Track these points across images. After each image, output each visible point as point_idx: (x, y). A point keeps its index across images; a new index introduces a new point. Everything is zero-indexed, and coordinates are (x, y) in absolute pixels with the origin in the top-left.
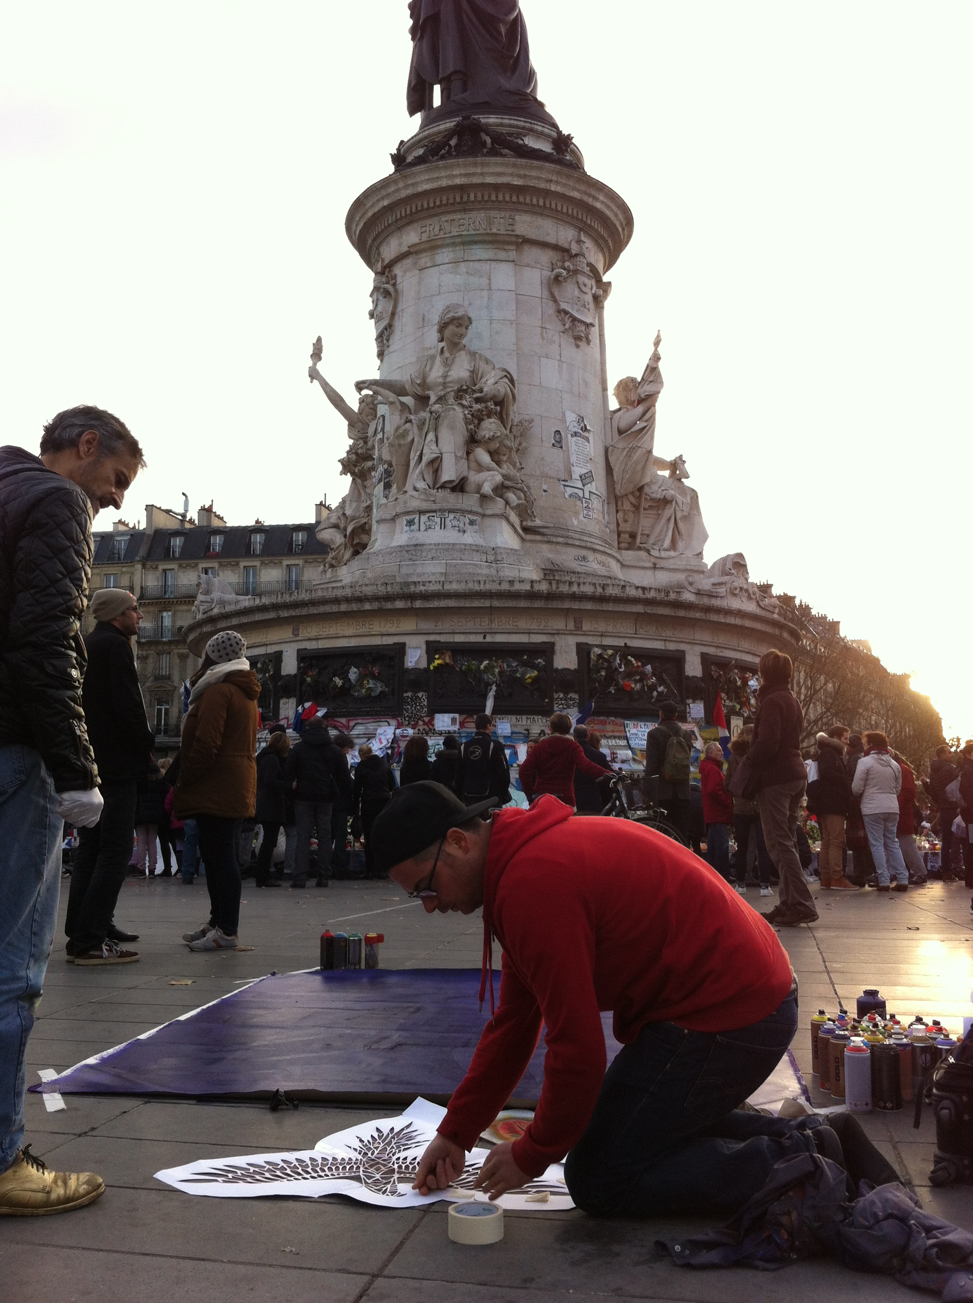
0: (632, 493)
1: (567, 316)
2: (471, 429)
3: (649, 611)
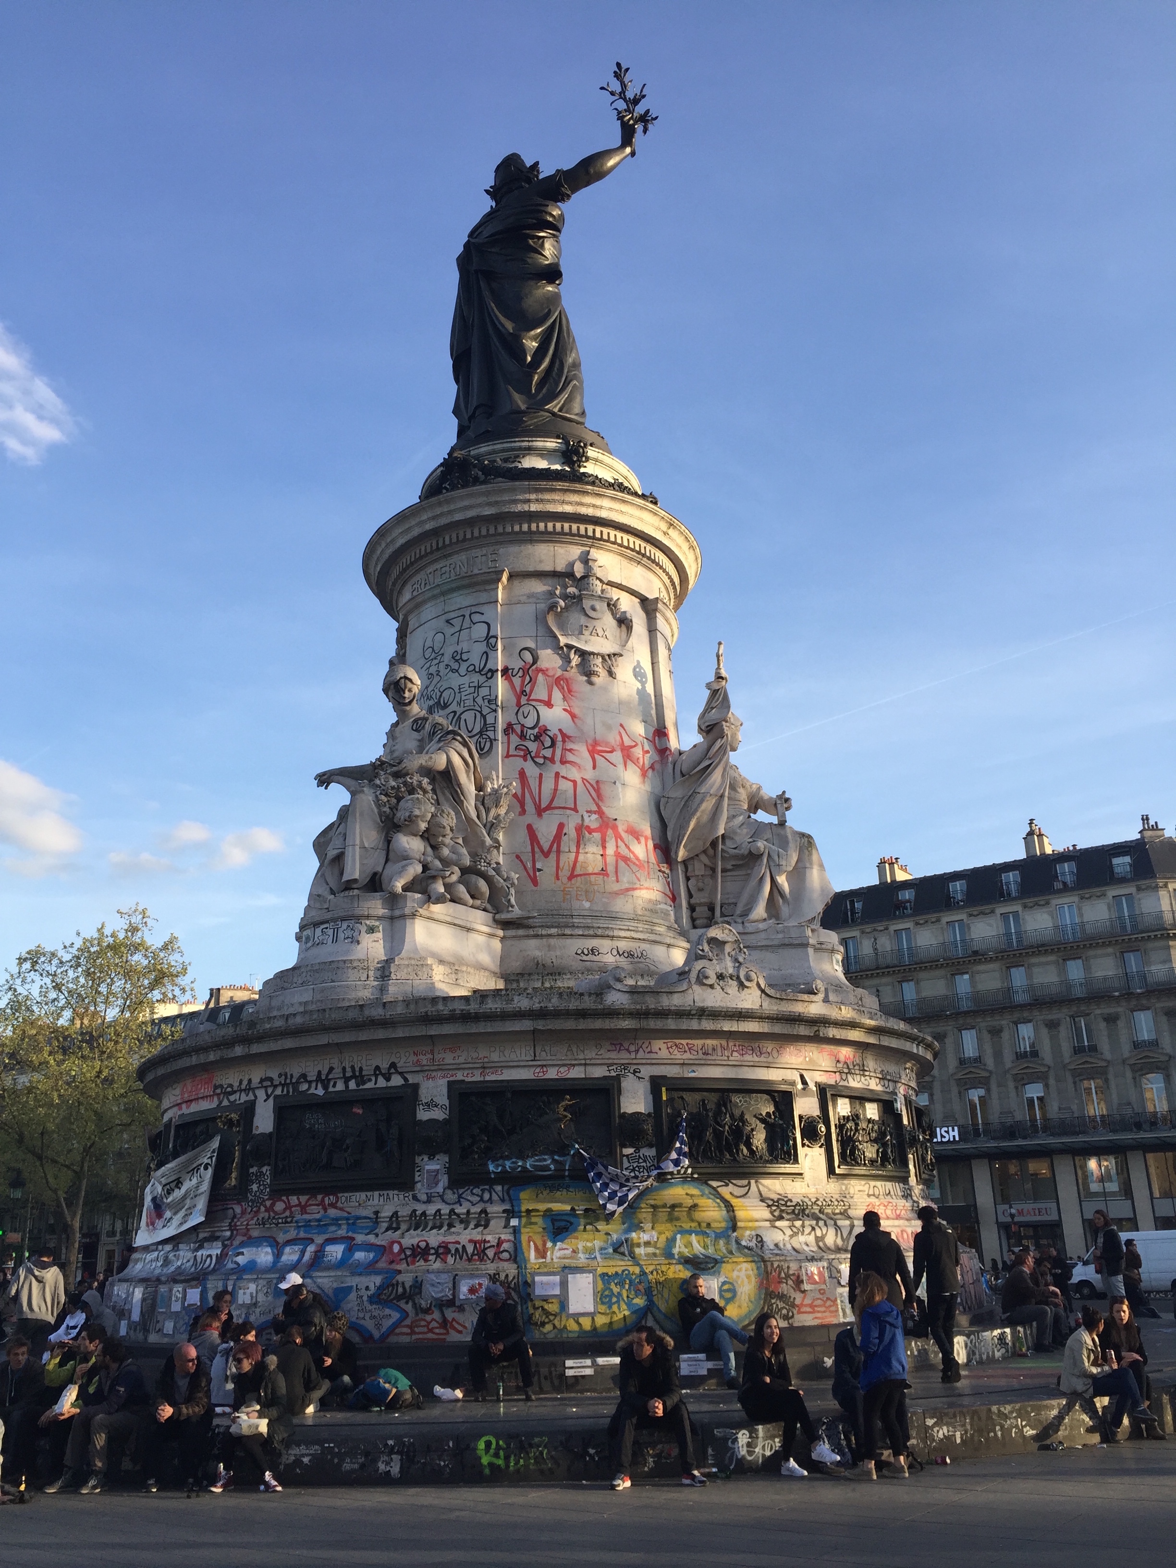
0: (705, 852)
1: (573, 651)
2: (385, 812)
3: (540, 1028)
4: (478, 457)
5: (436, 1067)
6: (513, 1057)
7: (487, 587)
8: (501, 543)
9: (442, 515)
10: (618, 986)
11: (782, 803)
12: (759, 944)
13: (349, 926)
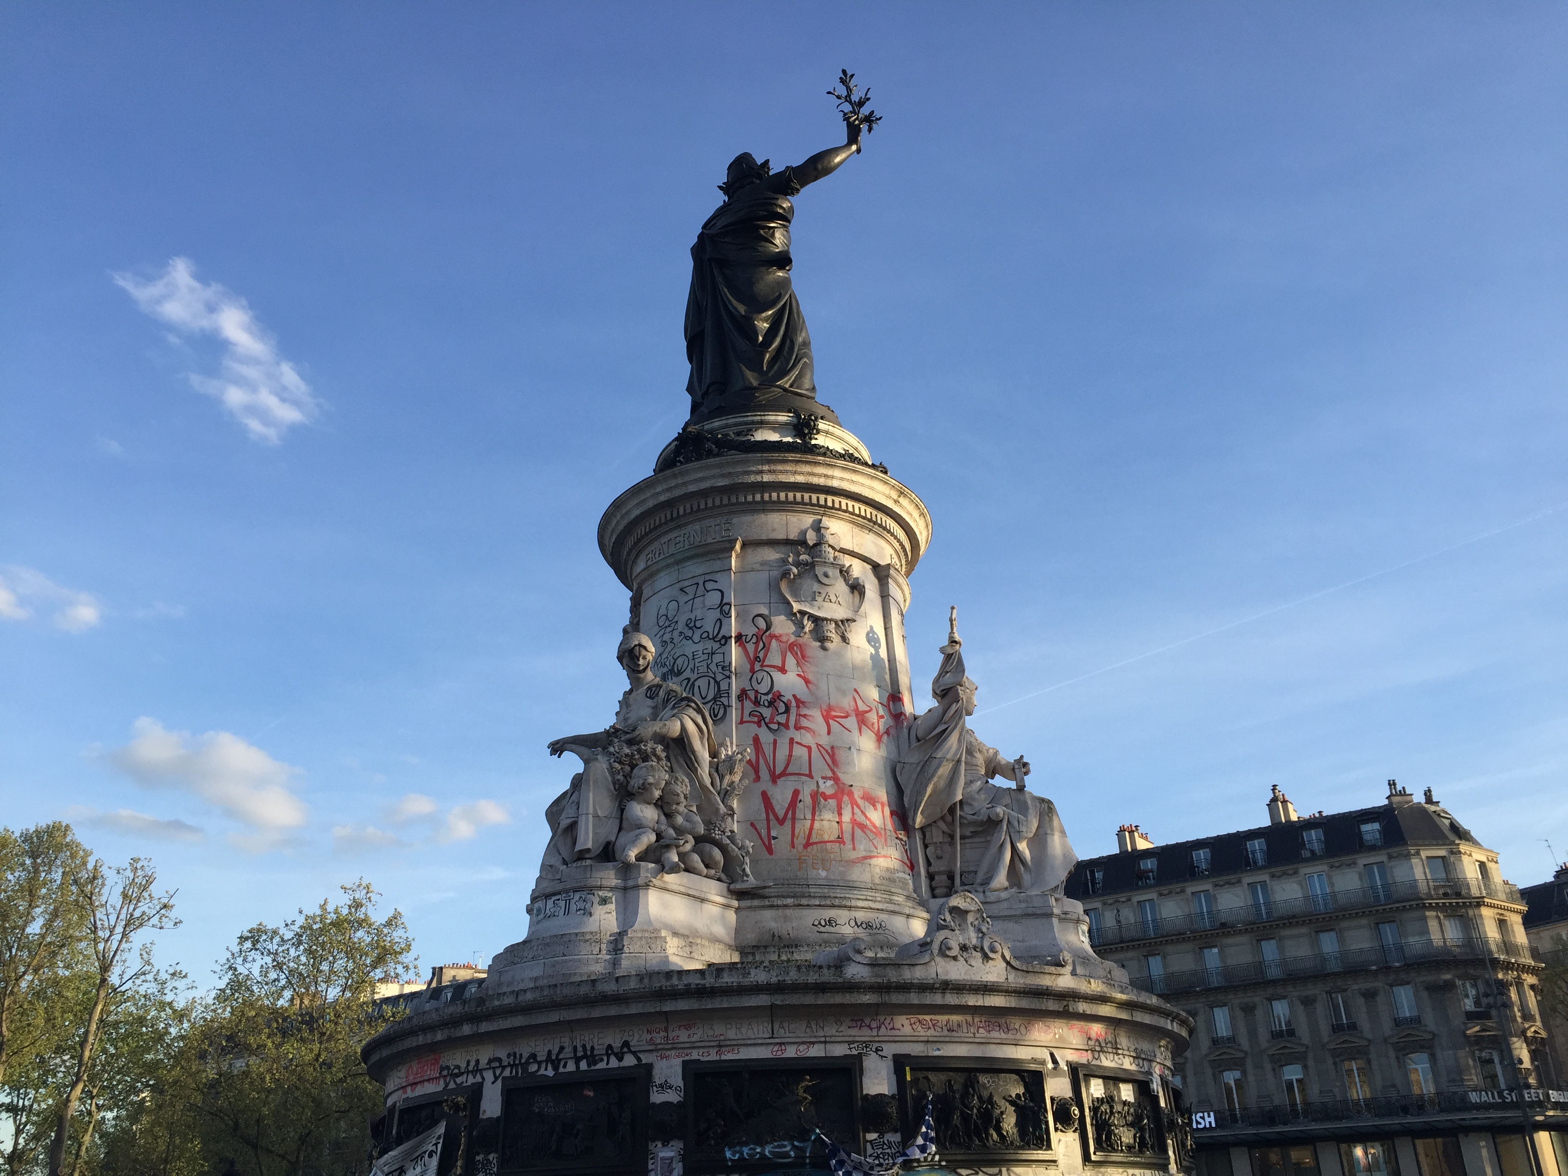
0: (942, 818)
1: (806, 617)
2: (618, 780)
4: (711, 432)
5: (670, 1046)
6: (750, 1034)
7: (721, 556)
8: (734, 513)
9: (676, 486)
10: (858, 958)
11: (1020, 767)
12: (1001, 914)
13: (581, 897)
